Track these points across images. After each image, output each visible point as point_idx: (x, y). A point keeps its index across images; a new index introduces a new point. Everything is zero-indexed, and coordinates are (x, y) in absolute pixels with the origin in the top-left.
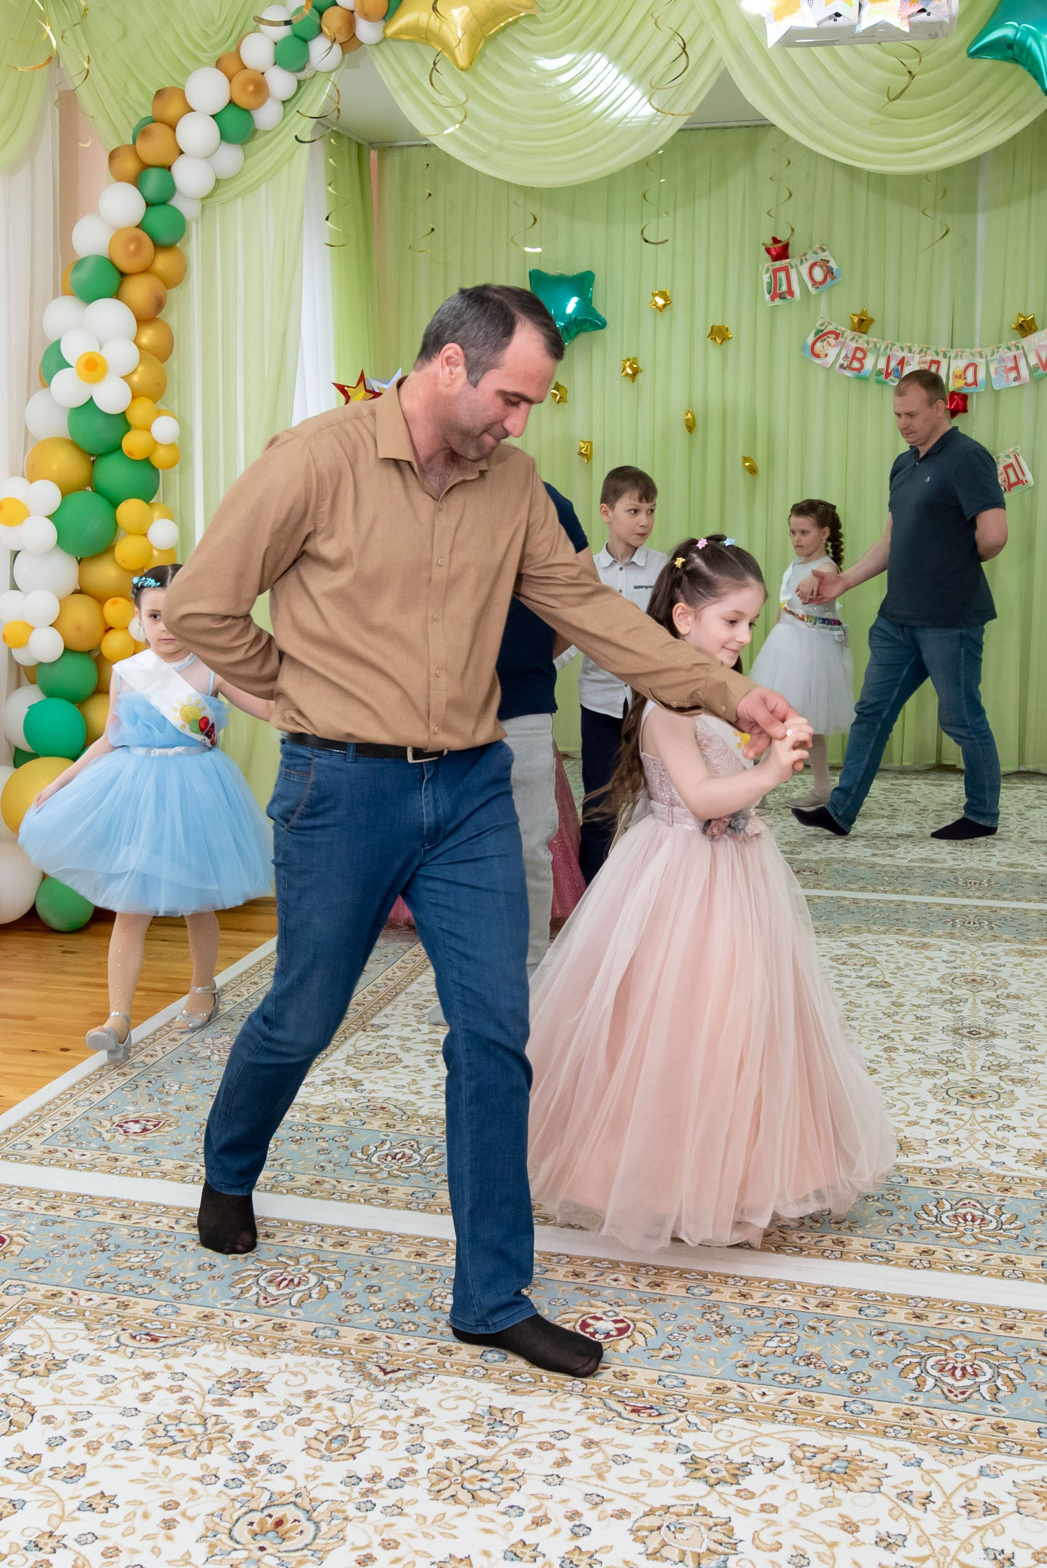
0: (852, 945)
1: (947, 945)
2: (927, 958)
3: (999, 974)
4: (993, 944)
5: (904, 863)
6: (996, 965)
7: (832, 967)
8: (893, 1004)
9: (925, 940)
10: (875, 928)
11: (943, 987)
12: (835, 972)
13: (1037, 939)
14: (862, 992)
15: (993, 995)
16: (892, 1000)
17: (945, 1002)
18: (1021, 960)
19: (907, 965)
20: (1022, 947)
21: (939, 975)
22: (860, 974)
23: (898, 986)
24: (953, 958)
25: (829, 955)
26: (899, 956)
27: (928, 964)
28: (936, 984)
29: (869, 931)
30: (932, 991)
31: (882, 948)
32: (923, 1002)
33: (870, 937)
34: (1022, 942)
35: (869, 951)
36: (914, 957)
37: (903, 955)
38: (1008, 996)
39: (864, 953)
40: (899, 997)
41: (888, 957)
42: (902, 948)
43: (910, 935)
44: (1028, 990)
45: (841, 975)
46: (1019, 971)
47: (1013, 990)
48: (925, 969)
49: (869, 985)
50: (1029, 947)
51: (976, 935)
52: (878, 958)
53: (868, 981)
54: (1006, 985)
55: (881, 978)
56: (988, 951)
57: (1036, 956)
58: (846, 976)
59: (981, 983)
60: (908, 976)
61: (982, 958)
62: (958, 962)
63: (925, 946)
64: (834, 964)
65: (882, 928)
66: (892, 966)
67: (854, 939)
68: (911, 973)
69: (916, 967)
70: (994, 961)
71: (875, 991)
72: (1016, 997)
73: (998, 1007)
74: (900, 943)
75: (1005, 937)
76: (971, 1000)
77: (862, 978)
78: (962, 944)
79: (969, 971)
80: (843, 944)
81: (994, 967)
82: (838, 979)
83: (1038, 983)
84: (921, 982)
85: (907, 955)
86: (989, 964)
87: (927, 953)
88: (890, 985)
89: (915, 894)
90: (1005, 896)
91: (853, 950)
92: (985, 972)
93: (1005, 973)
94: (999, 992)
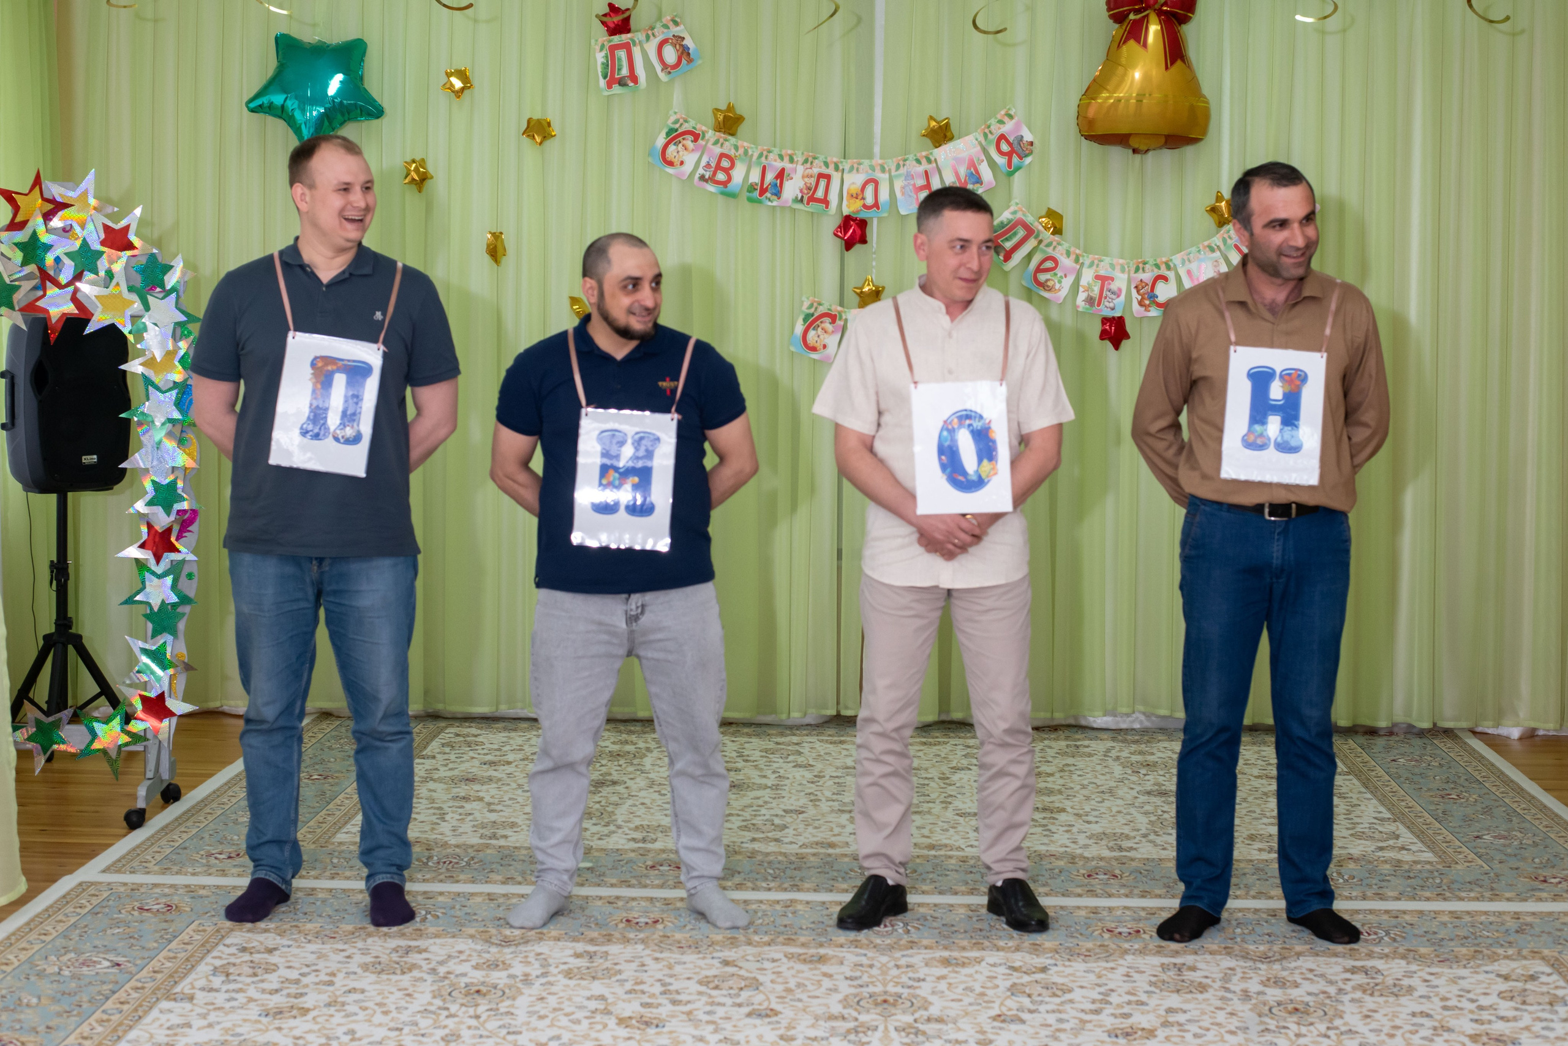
0: (726, 963)
1: (850, 956)
2: (825, 975)
3: (918, 992)
4: (910, 952)
5: (793, 849)
6: (914, 980)
7: (700, 993)
8: (782, 1037)
9: (822, 951)
10: (756, 938)
11: (845, 1012)
12: (704, 999)
13: (965, 943)
14: (741, 1024)
15: (908, 1019)
16: (781, 1032)
17: (849, 1031)
18: (944, 971)
19: (799, 985)
20: (946, 954)
21: (840, 996)
22: (738, 1001)
23: (787, 1013)
24: (858, 974)
25: (697, 978)
26: (788, 974)
27: (827, 983)
28: (836, 1009)
29: (749, 943)
30: (832, 1017)
31: (767, 965)
32: (820, 1033)
33: (750, 950)
34: (946, 948)
35: (749, 968)
36: (805, 975)
37: (793, 972)
38: (929, 1020)
39: (742, 973)
40: (788, 1028)
41: (774, 977)
42: (791, 964)
43: (803, 945)
44: (954, 1010)
45: (712, 1004)
46: (943, 986)
47: (934, 1011)
48: (823, 990)
49: (749, 1015)
50: (955, 954)
51: (888, 941)
52: (761, 978)
53: (746, 1010)
54: (926, 1005)
55: (765, 1004)
56: (903, 962)
57: (964, 965)
58: (719, 1004)
59: (894, 1005)
60: (800, 1000)
61: (895, 972)
62: (865, 978)
63: (822, 959)
64: (703, 989)
65: (766, 939)
66: (779, 988)
67: (730, 954)
68: (804, 997)
69: (810, 987)
70: (911, 975)
71: (758, 1022)
72: (940, 1020)
73: (916, 1034)
74: (790, 957)
75: (925, 942)
76: (881, 1028)
77: (740, 1005)
78: (870, 954)
79: (879, 989)
80: (716, 962)
81: (911, 983)
82: (708, 1008)
83: (967, 1000)
84: (818, 1009)
85: (799, 972)
86: (904, 979)
87: (825, 968)
88: (776, 1013)
89: (808, 890)
90: (925, 888)
91: (730, 970)
92: (899, 990)
93: (924, 990)
94: (917, 1015)
